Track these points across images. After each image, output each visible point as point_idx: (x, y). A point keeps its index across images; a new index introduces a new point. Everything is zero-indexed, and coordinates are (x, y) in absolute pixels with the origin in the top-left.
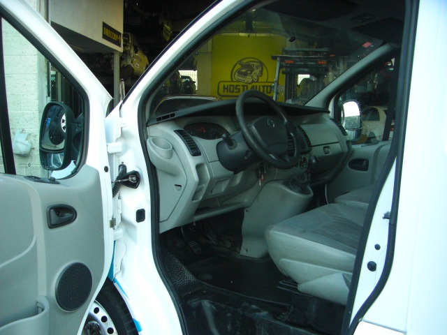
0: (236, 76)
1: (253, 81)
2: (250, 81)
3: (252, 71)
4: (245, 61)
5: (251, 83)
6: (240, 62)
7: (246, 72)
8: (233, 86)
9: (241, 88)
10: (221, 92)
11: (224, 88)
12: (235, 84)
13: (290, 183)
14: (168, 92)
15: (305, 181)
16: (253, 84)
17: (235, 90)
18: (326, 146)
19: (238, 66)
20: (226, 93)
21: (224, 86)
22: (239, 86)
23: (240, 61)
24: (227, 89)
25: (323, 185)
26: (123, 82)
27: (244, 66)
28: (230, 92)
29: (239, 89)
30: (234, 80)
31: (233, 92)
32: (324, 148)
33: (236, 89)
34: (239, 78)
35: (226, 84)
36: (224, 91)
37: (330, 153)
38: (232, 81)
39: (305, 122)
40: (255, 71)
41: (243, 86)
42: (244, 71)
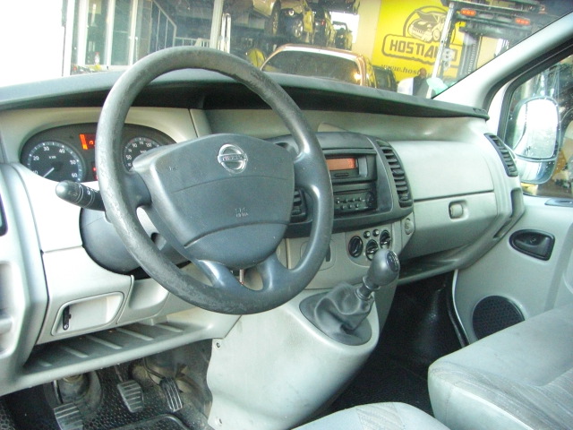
0: (411, 29)
1: (433, 40)
2: (429, 39)
3: (433, 25)
4: (425, 11)
5: (430, 42)
6: (418, 11)
7: (425, 26)
8: (405, 43)
9: (415, 47)
10: (387, 50)
11: (392, 45)
12: (407, 40)
13: (319, 309)
14: (307, 41)
15: (355, 312)
16: (433, 44)
17: (406, 49)
18: (457, 200)
19: (416, 17)
20: (393, 52)
21: (392, 41)
22: (413, 43)
23: (420, 9)
24: (396, 46)
25: (451, 274)
26: (229, 19)
27: (423, 17)
28: (399, 50)
29: (412, 49)
30: (407, 34)
31: (403, 51)
32: (451, 204)
33: (408, 47)
34: (414, 32)
35: (395, 39)
36: (391, 49)
37: (466, 217)
38: (404, 35)
39: (427, 133)
40: (437, 26)
41: (419, 45)
42: (422, 23)
